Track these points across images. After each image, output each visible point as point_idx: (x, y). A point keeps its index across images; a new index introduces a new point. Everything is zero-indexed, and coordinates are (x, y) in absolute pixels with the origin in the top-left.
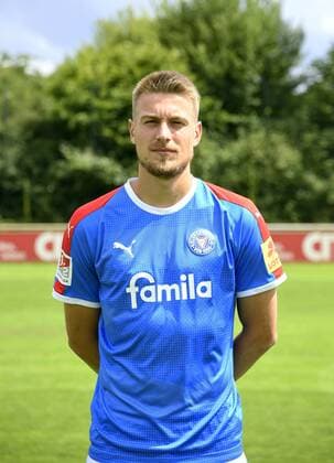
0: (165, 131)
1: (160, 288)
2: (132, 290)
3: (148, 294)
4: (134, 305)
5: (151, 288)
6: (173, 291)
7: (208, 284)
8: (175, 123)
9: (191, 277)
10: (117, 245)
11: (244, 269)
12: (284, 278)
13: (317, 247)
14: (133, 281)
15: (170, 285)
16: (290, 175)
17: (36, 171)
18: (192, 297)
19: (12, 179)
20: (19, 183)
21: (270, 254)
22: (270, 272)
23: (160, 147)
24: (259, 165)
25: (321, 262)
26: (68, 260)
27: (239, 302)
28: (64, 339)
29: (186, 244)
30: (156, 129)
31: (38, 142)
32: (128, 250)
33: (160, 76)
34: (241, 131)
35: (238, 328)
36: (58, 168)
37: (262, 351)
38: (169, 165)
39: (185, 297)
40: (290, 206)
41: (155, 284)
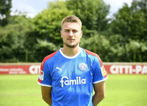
0: (71, 34)
1: (70, 81)
2: (62, 81)
3: (67, 83)
4: (62, 86)
5: (68, 81)
6: (74, 82)
7: (85, 80)
8: (74, 31)
9: (80, 77)
10: (57, 68)
11: (95, 75)
12: (107, 78)
13: (114, 69)
14: (62, 79)
15: (73, 80)
16: (106, 48)
17: (30, 47)
18: (80, 83)
19: (22, 49)
20: (24, 50)
21: (103, 70)
22: (103, 76)
23: (70, 38)
24: (97, 45)
25: (116, 74)
26: (43, 73)
27: (94, 85)
28: (41, 96)
29: (78, 68)
30: (69, 33)
31: (30, 38)
32: (61, 69)
33: (70, 17)
34: (91, 35)
35: (94, 93)
36: (36, 46)
37: (101, 100)
38: (73, 44)
39: (78, 84)
40: (106, 57)
41: (69, 80)
